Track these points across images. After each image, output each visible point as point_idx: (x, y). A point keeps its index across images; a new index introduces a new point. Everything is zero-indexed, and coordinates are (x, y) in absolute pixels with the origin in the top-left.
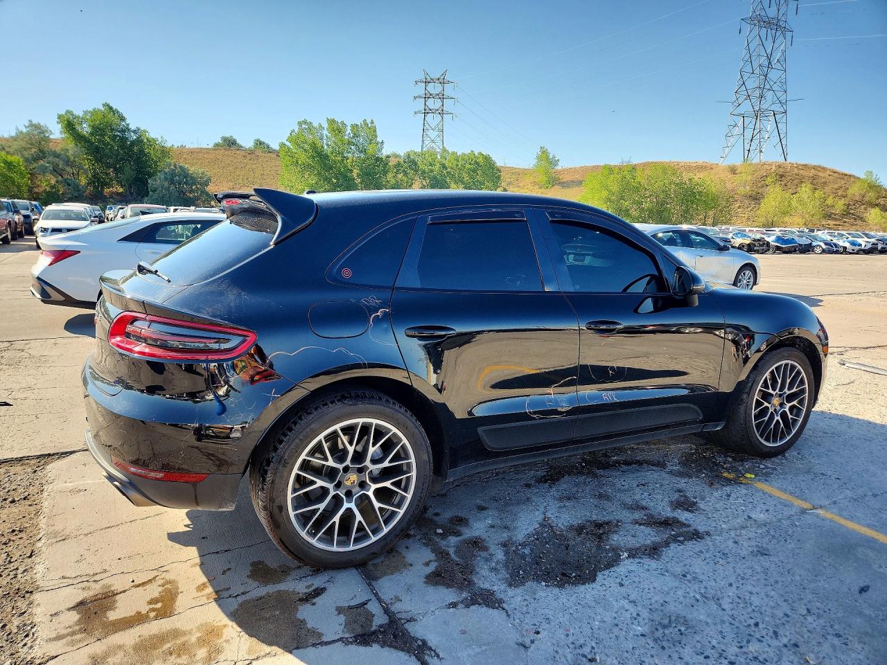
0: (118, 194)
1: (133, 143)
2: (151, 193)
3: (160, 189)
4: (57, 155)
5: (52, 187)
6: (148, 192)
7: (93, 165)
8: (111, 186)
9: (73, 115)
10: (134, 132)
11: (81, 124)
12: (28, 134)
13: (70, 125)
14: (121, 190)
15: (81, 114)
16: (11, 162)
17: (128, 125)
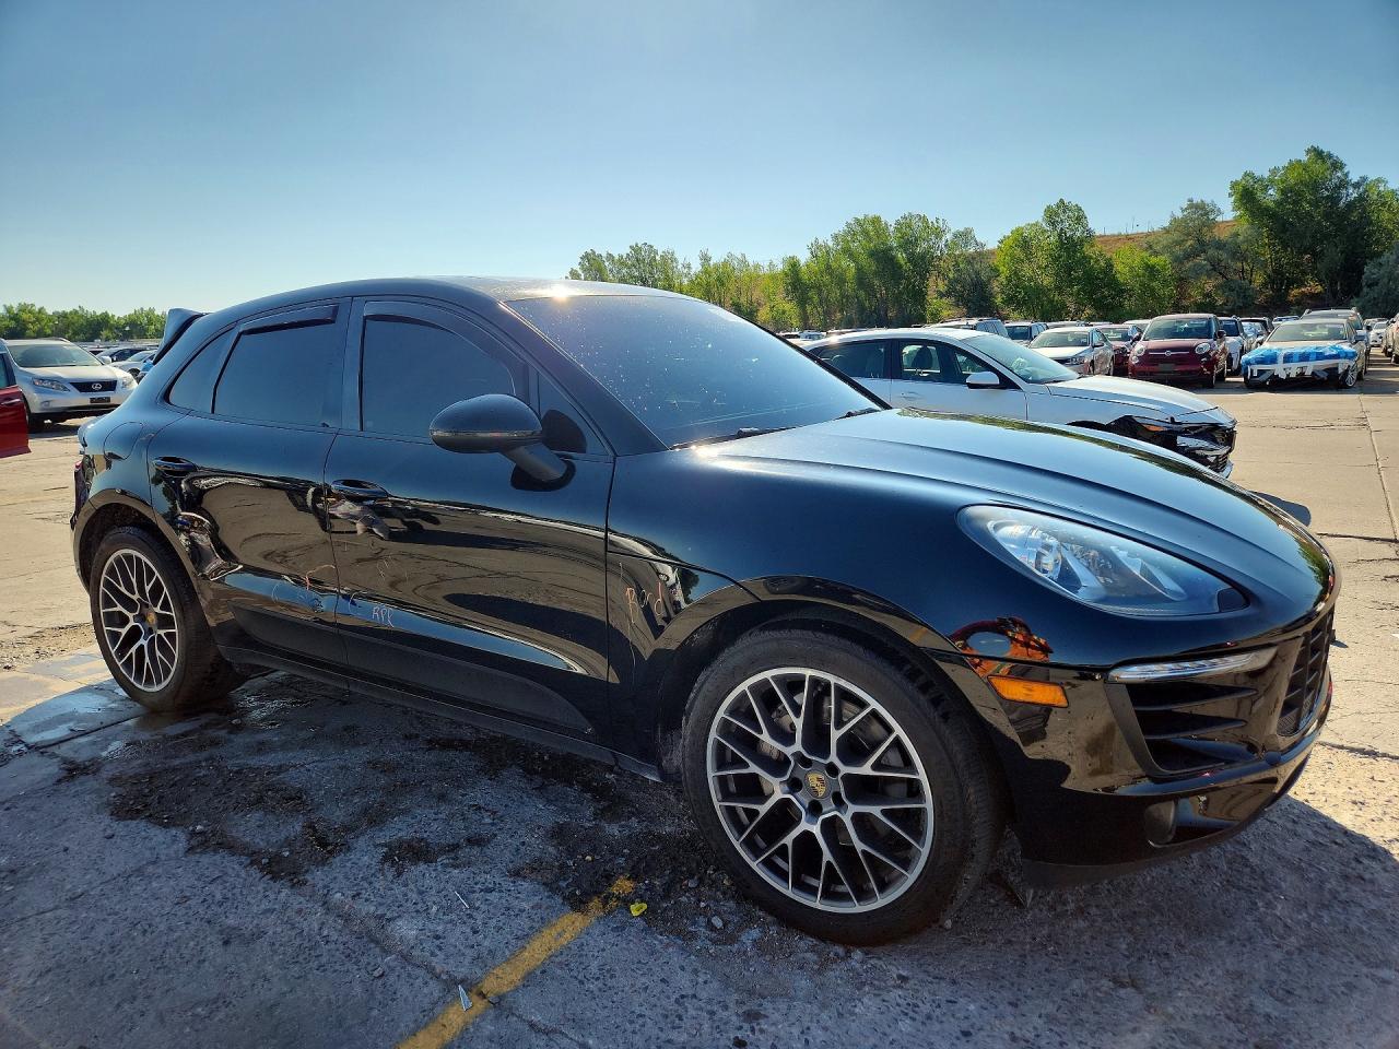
0: (1313, 296)
1: (1350, 206)
2: (1365, 290)
3: (1386, 280)
4: (1220, 245)
5: (1208, 295)
6: (1361, 288)
7: (1277, 252)
8: (1301, 284)
9: (1253, 178)
10: (1357, 185)
11: (1266, 188)
12: (1184, 220)
13: (1247, 195)
14: (1320, 288)
15: (1266, 175)
16: (1154, 266)
17: (1346, 175)
